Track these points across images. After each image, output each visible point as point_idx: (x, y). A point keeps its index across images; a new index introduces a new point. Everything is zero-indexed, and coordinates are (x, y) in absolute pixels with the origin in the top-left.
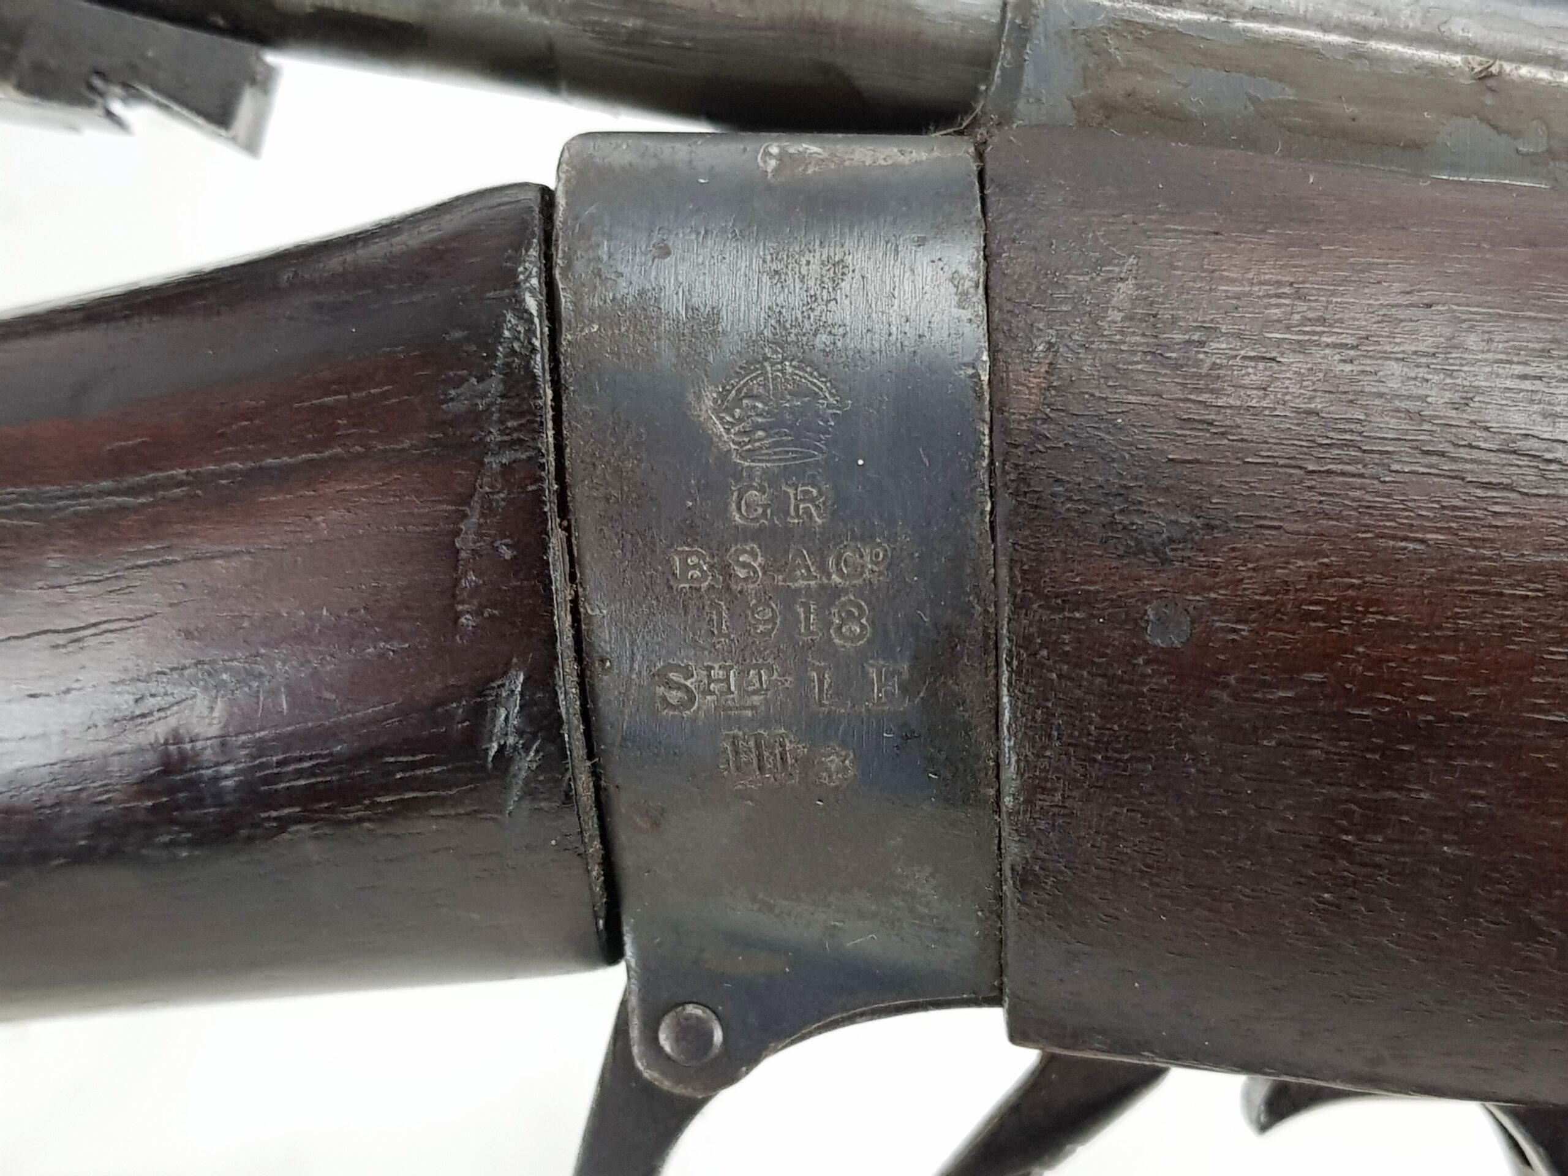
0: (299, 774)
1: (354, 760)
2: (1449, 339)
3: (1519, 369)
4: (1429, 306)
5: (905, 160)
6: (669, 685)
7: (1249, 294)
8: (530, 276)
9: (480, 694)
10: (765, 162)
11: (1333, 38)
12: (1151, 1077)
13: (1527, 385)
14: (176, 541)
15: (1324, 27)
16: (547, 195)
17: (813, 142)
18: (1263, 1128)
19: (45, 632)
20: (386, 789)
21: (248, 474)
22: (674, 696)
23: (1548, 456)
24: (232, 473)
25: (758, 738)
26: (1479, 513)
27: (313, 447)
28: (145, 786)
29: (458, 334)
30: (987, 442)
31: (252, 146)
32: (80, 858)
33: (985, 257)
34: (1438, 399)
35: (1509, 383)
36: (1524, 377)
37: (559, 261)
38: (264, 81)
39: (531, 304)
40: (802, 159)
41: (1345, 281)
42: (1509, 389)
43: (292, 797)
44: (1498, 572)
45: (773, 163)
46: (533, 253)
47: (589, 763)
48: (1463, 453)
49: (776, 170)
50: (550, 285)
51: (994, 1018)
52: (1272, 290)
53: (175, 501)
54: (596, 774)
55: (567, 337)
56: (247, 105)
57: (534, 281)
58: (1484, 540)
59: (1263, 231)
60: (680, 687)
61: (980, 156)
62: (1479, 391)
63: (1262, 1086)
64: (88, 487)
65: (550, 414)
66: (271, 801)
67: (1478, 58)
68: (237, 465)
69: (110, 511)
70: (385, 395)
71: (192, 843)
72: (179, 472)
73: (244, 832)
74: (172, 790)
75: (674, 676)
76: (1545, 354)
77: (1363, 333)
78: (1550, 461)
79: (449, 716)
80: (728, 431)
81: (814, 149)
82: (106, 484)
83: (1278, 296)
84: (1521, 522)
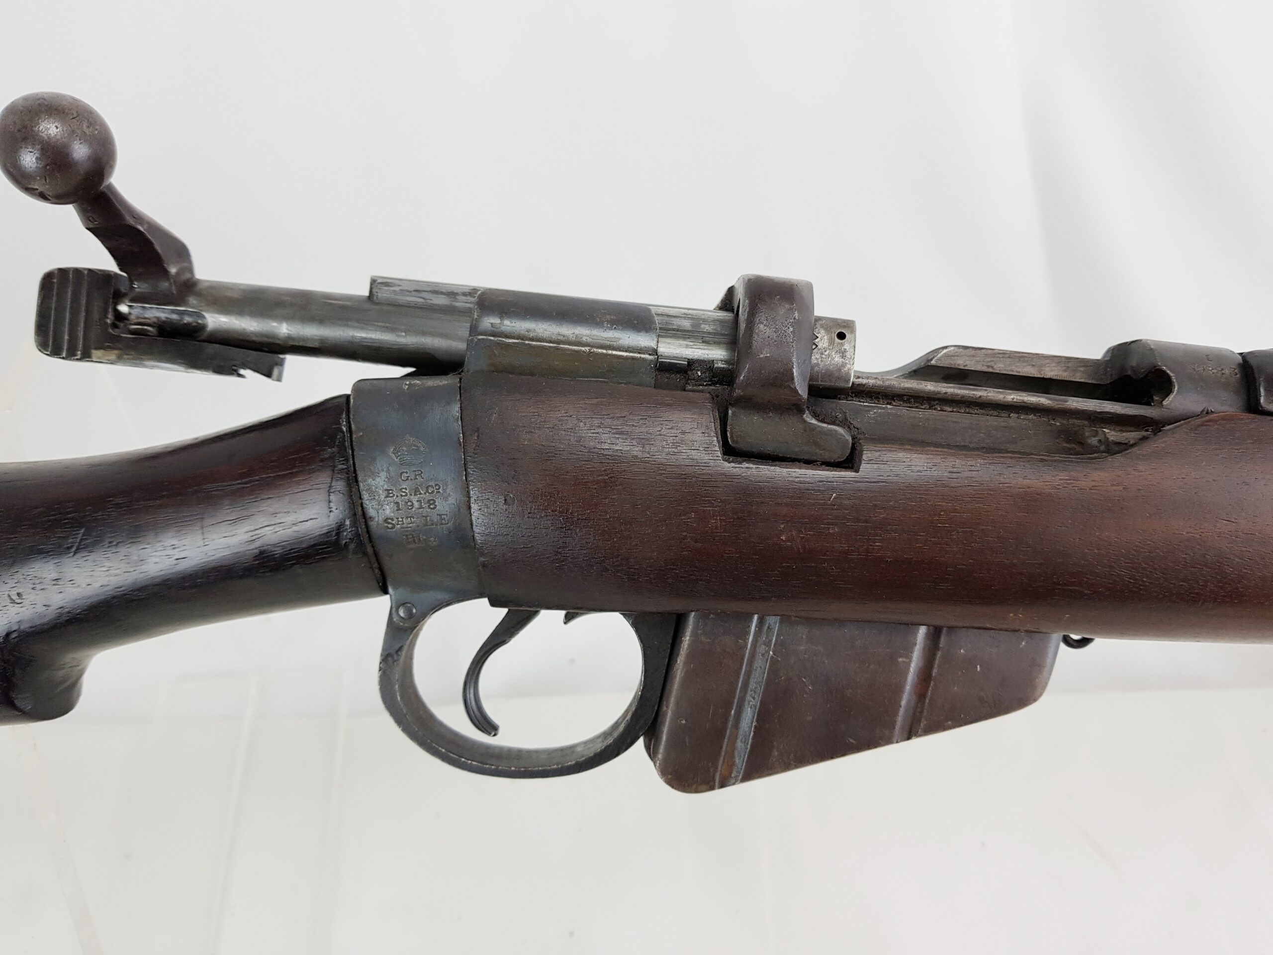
0: (294, 553)
1: (308, 548)
2: (576, 425)
3: (593, 431)
4: (571, 416)
5: (441, 384)
6: (389, 523)
7: (526, 415)
8: (343, 422)
9: (338, 530)
10: (405, 386)
11: (551, 345)
12: (536, 613)
13: (595, 435)
14: (257, 495)
15: (551, 342)
16: (348, 396)
17: (418, 380)
18: (565, 623)
19: (226, 521)
20: (318, 554)
21: (274, 477)
22: (390, 526)
23: (600, 453)
24: (270, 477)
25: (413, 535)
26: (583, 468)
27: (290, 469)
28: (256, 557)
29: (325, 438)
30: (463, 457)
31: (279, 379)
32: (241, 577)
33: (461, 410)
34: (573, 440)
35: (590, 435)
36: (593, 433)
37: (351, 416)
38: (281, 363)
39: (344, 429)
40: (415, 385)
41: (551, 411)
42: (590, 436)
43: (293, 558)
44: (589, 482)
45: (407, 387)
46: (344, 416)
47: (370, 544)
48: (579, 453)
49: (408, 389)
50: (349, 423)
51: (485, 601)
52: (532, 414)
53: (256, 485)
54: (373, 546)
55: (354, 436)
56: (276, 372)
57: (345, 423)
58: (585, 474)
59: (531, 399)
60: (391, 524)
61: (460, 382)
62: (583, 437)
63: (562, 613)
64: (234, 483)
65: (351, 456)
66: (289, 560)
67: (588, 348)
68: (272, 475)
69: (240, 488)
70: (308, 455)
71: (270, 571)
72: (257, 478)
73: (282, 568)
74: (264, 558)
75: (390, 521)
76: (599, 427)
77: (555, 424)
78: (600, 454)
79: (331, 536)
80: (397, 458)
81: (418, 382)
82: (239, 481)
83: (534, 416)
84: (593, 469)
